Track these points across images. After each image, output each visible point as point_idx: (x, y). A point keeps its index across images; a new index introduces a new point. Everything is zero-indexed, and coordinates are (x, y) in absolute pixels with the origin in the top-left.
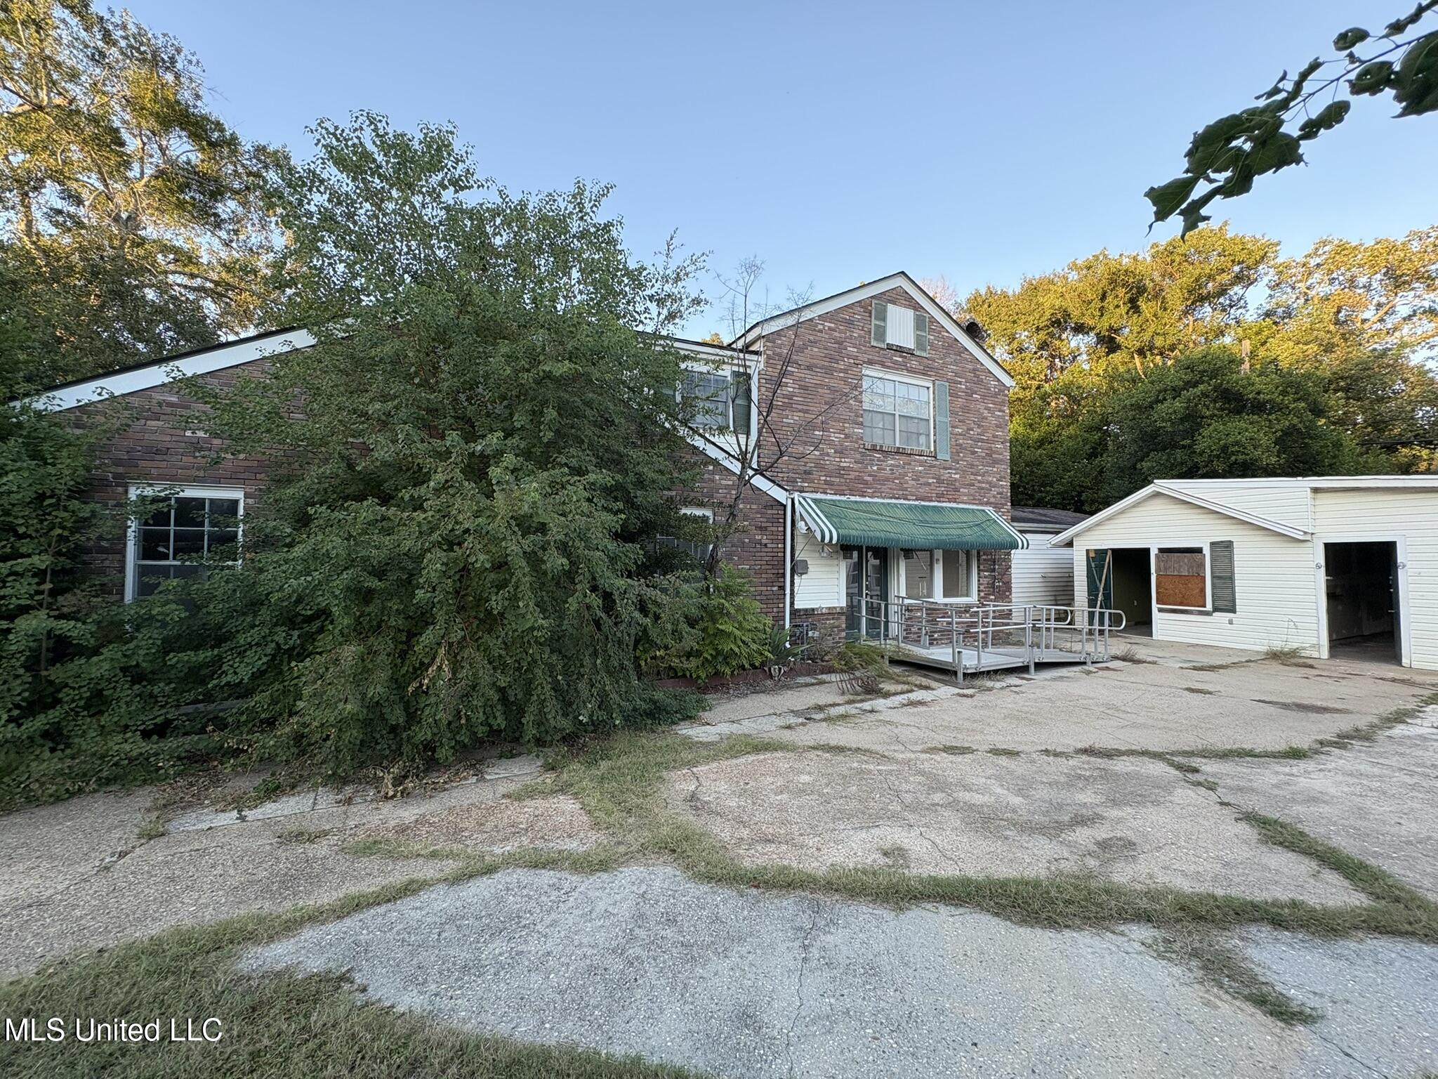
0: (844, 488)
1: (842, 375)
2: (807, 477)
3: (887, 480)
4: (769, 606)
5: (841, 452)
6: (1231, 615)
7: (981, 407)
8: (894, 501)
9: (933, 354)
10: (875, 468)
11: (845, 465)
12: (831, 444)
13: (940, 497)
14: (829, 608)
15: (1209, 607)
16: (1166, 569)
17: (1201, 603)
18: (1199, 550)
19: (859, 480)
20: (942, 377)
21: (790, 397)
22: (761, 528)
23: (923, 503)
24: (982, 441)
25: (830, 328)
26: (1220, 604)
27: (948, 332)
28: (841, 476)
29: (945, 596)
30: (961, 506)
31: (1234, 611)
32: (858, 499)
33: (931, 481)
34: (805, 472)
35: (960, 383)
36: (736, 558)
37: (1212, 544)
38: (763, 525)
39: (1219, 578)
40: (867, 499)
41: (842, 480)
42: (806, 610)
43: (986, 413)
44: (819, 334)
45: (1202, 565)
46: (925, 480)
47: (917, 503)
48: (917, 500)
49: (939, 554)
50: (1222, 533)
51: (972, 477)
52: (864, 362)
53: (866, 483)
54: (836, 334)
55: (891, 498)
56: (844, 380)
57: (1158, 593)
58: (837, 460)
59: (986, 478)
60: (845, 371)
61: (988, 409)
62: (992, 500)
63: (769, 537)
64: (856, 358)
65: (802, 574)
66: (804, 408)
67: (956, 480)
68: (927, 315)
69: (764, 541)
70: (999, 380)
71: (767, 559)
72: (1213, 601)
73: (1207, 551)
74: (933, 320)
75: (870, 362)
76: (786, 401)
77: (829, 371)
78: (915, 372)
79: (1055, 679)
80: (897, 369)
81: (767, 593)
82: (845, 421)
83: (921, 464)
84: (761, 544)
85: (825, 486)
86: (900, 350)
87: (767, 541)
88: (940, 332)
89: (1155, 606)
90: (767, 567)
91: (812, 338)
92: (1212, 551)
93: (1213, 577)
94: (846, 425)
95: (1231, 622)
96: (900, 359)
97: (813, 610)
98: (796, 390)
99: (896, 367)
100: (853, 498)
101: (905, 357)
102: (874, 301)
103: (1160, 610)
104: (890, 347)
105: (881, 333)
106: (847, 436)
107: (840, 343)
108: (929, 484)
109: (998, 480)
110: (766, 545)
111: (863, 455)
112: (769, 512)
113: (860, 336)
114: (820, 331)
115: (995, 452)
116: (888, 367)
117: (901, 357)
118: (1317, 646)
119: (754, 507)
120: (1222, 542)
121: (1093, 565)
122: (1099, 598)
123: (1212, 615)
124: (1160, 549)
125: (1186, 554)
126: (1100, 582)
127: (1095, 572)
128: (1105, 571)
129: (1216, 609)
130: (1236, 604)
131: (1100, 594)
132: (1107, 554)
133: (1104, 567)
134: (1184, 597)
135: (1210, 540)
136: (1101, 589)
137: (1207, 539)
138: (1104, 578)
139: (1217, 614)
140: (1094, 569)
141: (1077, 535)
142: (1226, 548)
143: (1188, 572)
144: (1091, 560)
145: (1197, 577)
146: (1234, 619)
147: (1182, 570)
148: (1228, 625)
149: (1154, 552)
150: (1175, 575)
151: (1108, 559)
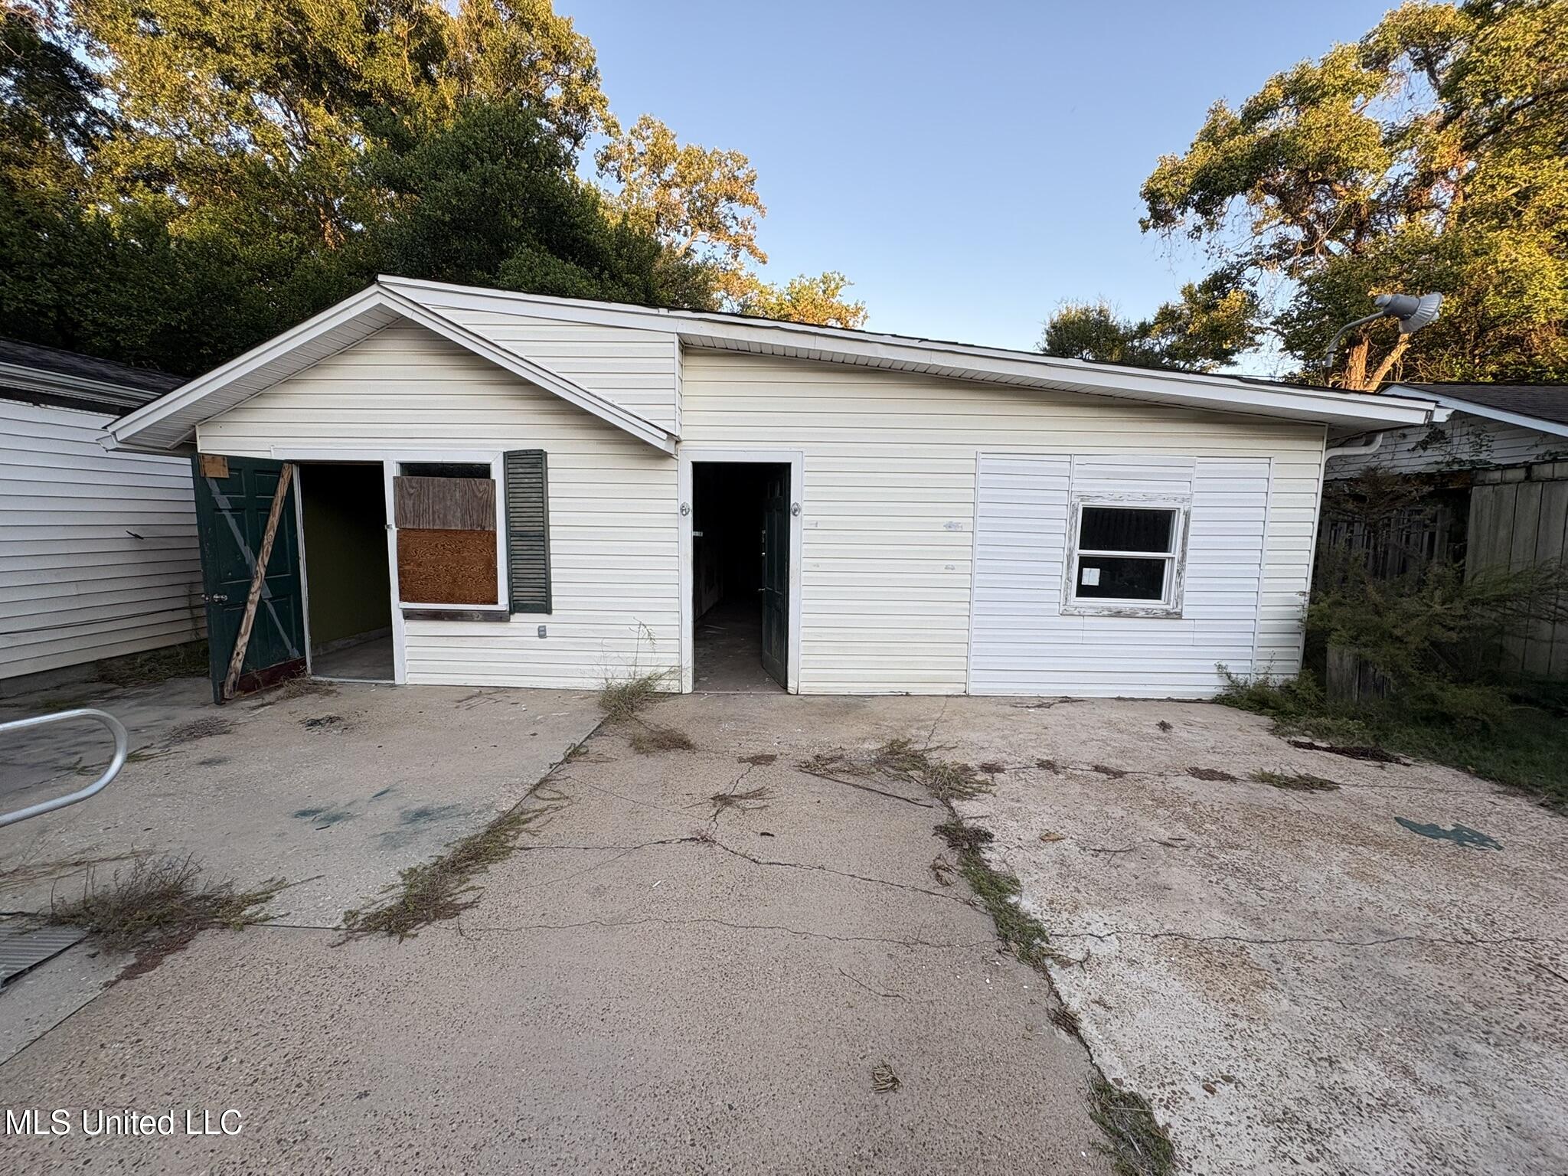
6: (542, 618)
15: (503, 603)
16: (418, 516)
17: (488, 595)
18: (481, 471)
26: (522, 593)
31: (547, 609)
37: (509, 457)
39: (522, 535)
45: (491, 506)
50: (525, 433)
57: (401, 574)
72: (511, 588)
73: (497, 474)
89: (397, 606)
92: (507, 474)
93: (510, 534)
95: (542, 633)
103: (409, 615)
118: (676, 672)
120: (527, 452)
121: (223, 502)
122: (254, 597)
123: (508, 620)
124: (402, 464)
125: (458, 480)
126: (257, 548)
127: (232, 523)
128: (274, 520)
129: (516, 607)
130: (551, 596)
131: (257, 584)
132: (279, 473)
133: (269, 510)
134: (455, 580)
135: (504, 445)
136: (262, 571)
137: (498, 445)
138: (270, 536)
139: (517, 617)
140: (227, 514)
141: (205, 421)
142: (534, 465)
143: (464, 524)
144: (215, 488)
145: (479, 533)
146: (548, 626)
147: (450, 517)
148: (538, 639)
149: (391, 473)
150: (435, 531)
151: (282, 490)
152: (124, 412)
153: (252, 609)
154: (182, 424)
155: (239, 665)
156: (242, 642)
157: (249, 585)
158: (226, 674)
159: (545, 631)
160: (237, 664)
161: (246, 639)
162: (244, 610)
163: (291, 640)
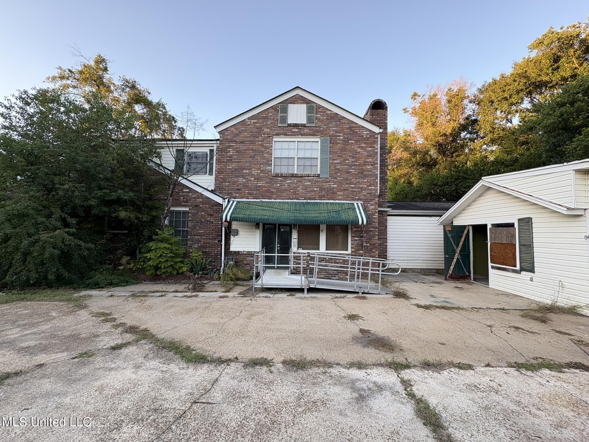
0: (259, 195)
1: (260, 143)
2: (238, 191)
3: (286, 190)
4: (213, 249)
5: (258, 179)
6: (531, 274)
7: (355, 147)
8: (289, 201)
9: (319, 124)
10: (278, 185)
11: (260, 185)
12: (252, 176)
13: (321, 198)
14: (248, 252)
15: (518, 268)
16: (495, 239)
17: (513, 264)
18: (512, 225)
19: (268, 191)
20: (326, 135)
21: (231, 157)
22: (210, 215)
23: (309, 201)
24: (356, 165)
25: (254, 123)
26: (524, 265)
27: (330, 111)
28: (257, 190)
29: (326, 250)
30: (337, 201)
31: (532, 270)
32: (267, 200)
33: (315, 189)
34: (238, 189)
35: (339, 136)
36: (198, 228)
37: (519, 220)
38: (211, 213)
39: (524, 245)
40: (273, 200)
41: (258, 192)
42: (235, 252)
43: (359, 150)
44: (248, 126)
45: (514, 236)
46: (312, 189)
47: (305, 201)
48: (305, 199)
49: (323, 227)
50: (525, 212)
51: (347, 186)
52: (273, 135)
53: (273, 192)
54: (257, 125)
55: (288, 199)
56: (262, 145)
57: (491, 255)
58: (256, 182)
59: (358, 186)
60: (262, 141)
61: (362, 148)
62: (363, 197)
63: (214, 219)
64: (269, 133)
65: (235, 235)
66: (238, 160)
67: (334, 188)
68: (315, 105)
69: (211, 221)
70: (370, 130)
71: (213, 228)
72: (521, 263)
73: (516, 226)
74: (319, 107)
75: (278, 135)
76: (229, 158)
77: (252, 142)
78: (307, 135)
79: (301, 298)
80: (295, 135)
81: (212, 243)
82: (261, 164)
83: (309, 181)
84: (210, 222)
85: (248, 195)
86: (296, 126)
87: (213, 221)
88: (325, 112)
89: (490, 264)
90: (212, 232)
91: (244, 129)
92: (519, 226)
93: (520, 245)
94: (261, 166)
95: (532, 280)
96: (297, 130)
97: (239, 252)
98: (234, 153)
99: (294, 134)
100: (264, 200)
101: (301, 129)
102: (280, 105)
103: (493, 267)
104: (290, 125)
105: (284, 119)
106: (262, 171)
107: (261, 128)
108: (315, 191)
109: (368, 186)
110: (212, 222)
111: (271, 179)
112: (215, 208)
113: (272, 123)
114: (249, 125)
115: (365, 171)
116: (290, 135)
117: (297, 129)
119: (207, 206)
120: (525, 218)
121: (450, 235)
122: (456, 257)
123: (520, 273)
124: (492, 224)
125: (505, 228)
126: (457, 246)
127: (452, 240)
128: (463, 240)
129: (522, 269)
130: (534, 267)
131: (457, 254)
132: (465, 228)
133: (462, 237)
134: (504, 258)
135: (518, 217)
136: (458, 251)
137: (516, 217)
138: (461, 244)
139: (523, 273)
140: (451, 238)
141: (455, 217)
142: (528, 222)
143: (507, 241)
144: (448, 232)
145: (511, 244)
146: (534, 278)
147: (503, 239)
148: (530, 281)
149: (489, 227)
150: (499, 243)
151: (466, 232)
152: (441, 216)
153: (455, 260)
154: (450, 218)
155: (451, 272)
156: (452, 267)
157: (455, 254)
158: (447, 273)
159: (532, 279)
160: (450, 272)
161: (453, 267)
162: (453, 260)
163: (466, 270)
